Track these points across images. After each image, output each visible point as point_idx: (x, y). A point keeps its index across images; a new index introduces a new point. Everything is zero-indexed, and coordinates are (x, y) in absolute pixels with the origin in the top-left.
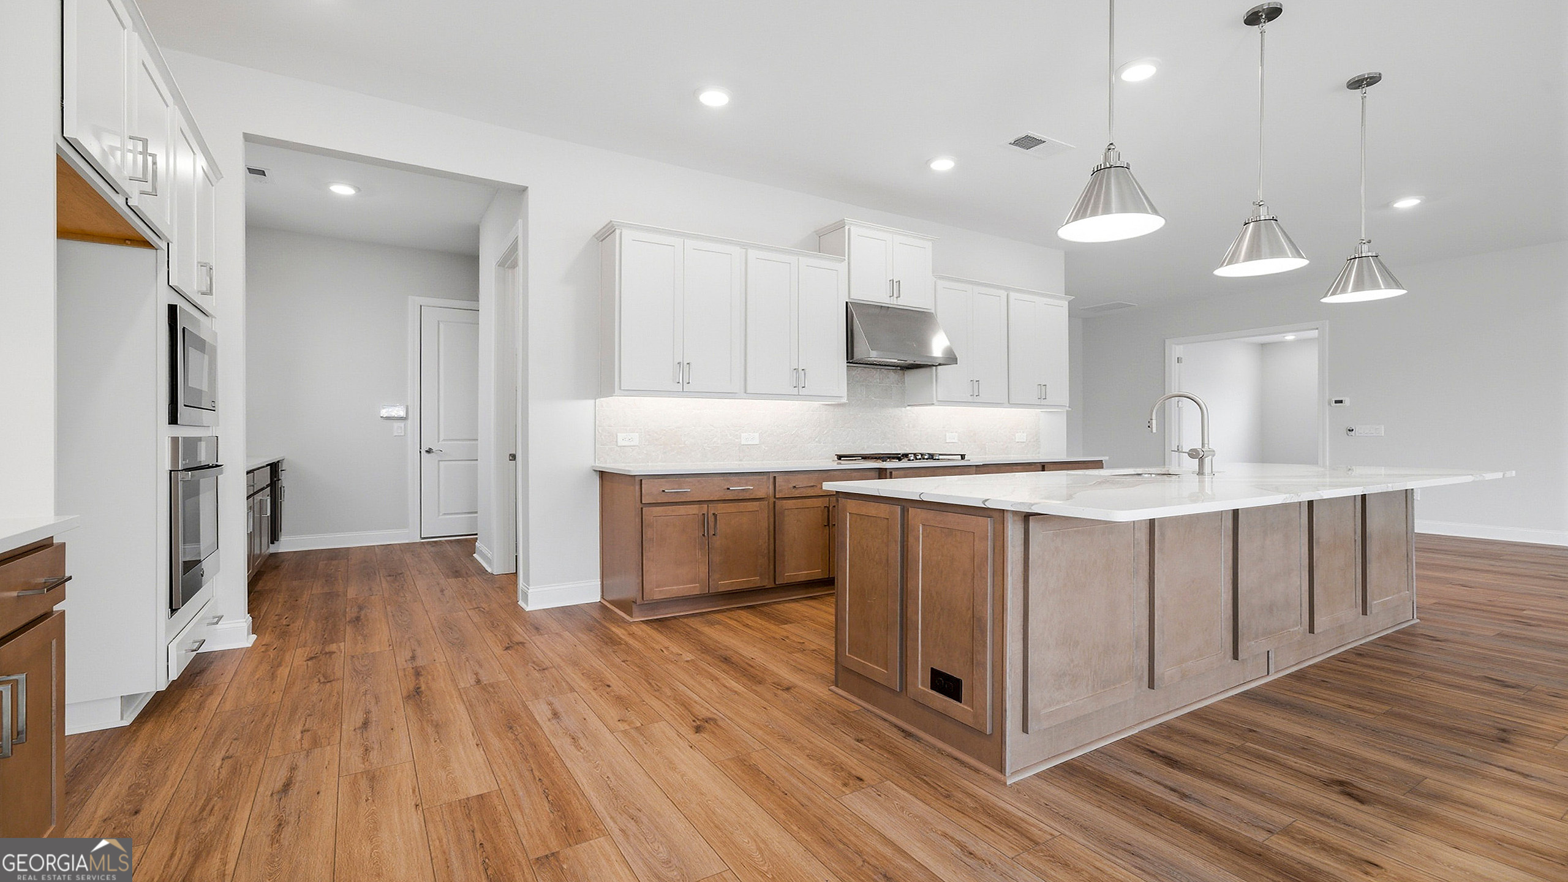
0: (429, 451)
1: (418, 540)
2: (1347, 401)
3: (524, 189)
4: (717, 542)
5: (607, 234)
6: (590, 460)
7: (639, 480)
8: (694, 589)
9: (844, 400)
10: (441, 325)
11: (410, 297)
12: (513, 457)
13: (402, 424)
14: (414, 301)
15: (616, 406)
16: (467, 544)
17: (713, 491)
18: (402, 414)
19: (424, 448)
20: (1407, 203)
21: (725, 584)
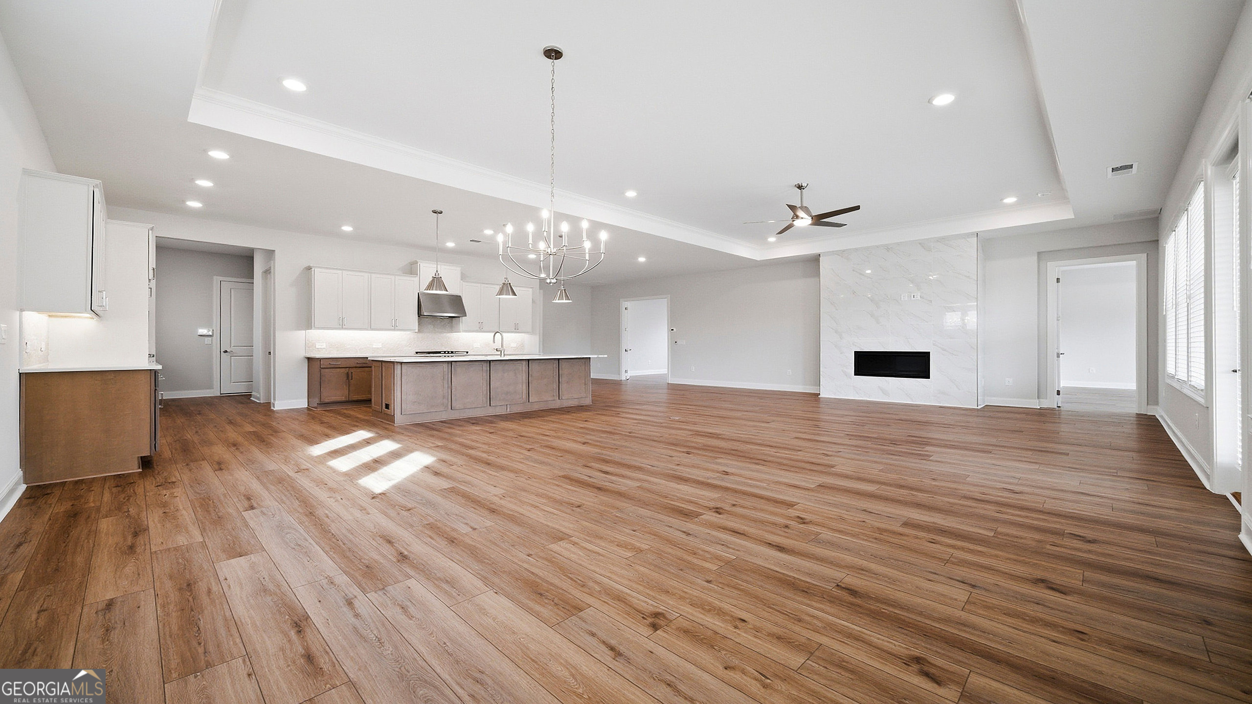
0: (226, 352)
1: (219, 395)
2: (675, 330)
3: (274, 251)
4: (352, 382)
5: (309, 268)
6: (303, 353)
7: (320, 359)
8: (343, 399)
9: (417, 331)
10: (232, 290)
11: (215, 277)
12: (270, 353)
13: (210, 339)
14: (217, 279)
15: (313, 333)
16: (249, 396)
17: (353, 364)
18: (210, 333)
19: (222, 350)
20: (642, 259)
21: (356, 397)
